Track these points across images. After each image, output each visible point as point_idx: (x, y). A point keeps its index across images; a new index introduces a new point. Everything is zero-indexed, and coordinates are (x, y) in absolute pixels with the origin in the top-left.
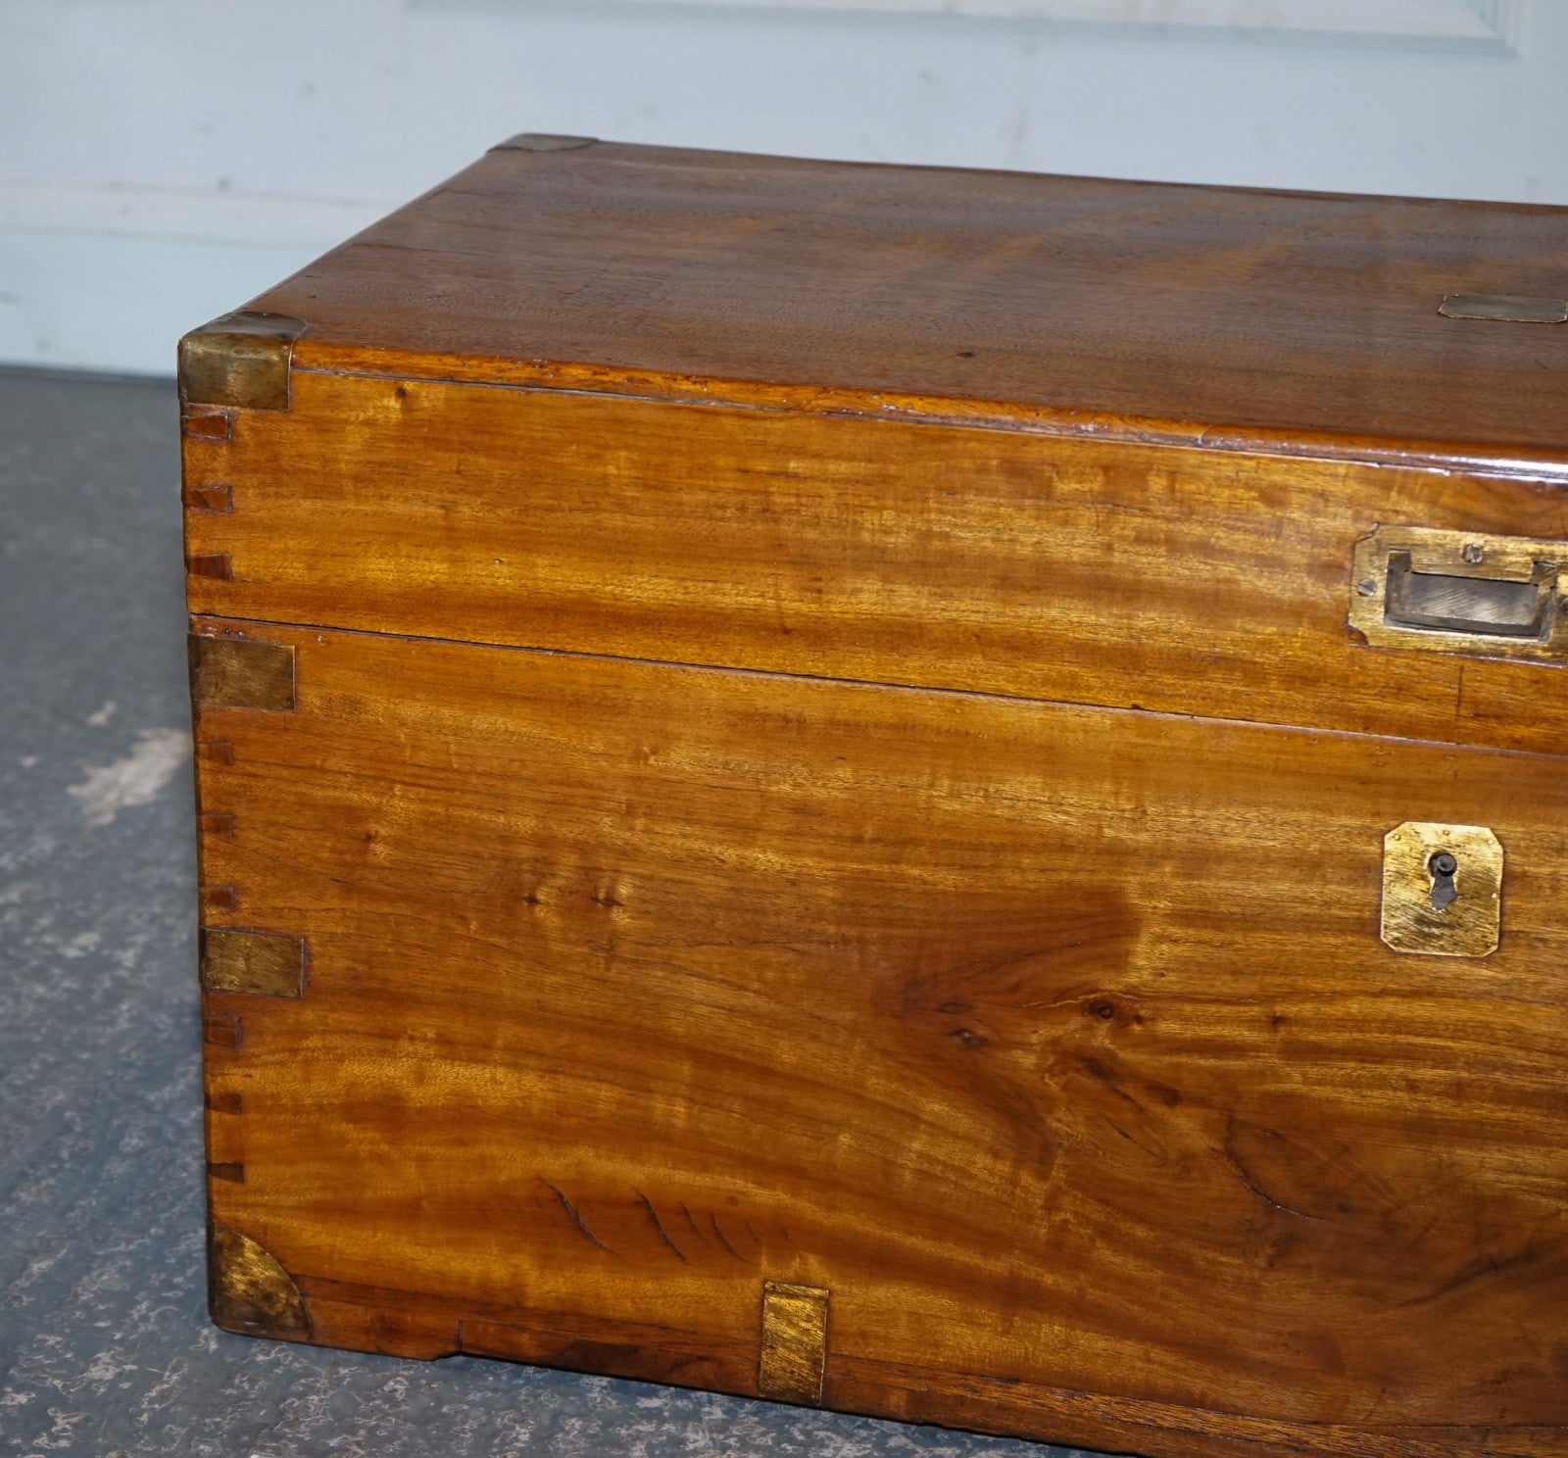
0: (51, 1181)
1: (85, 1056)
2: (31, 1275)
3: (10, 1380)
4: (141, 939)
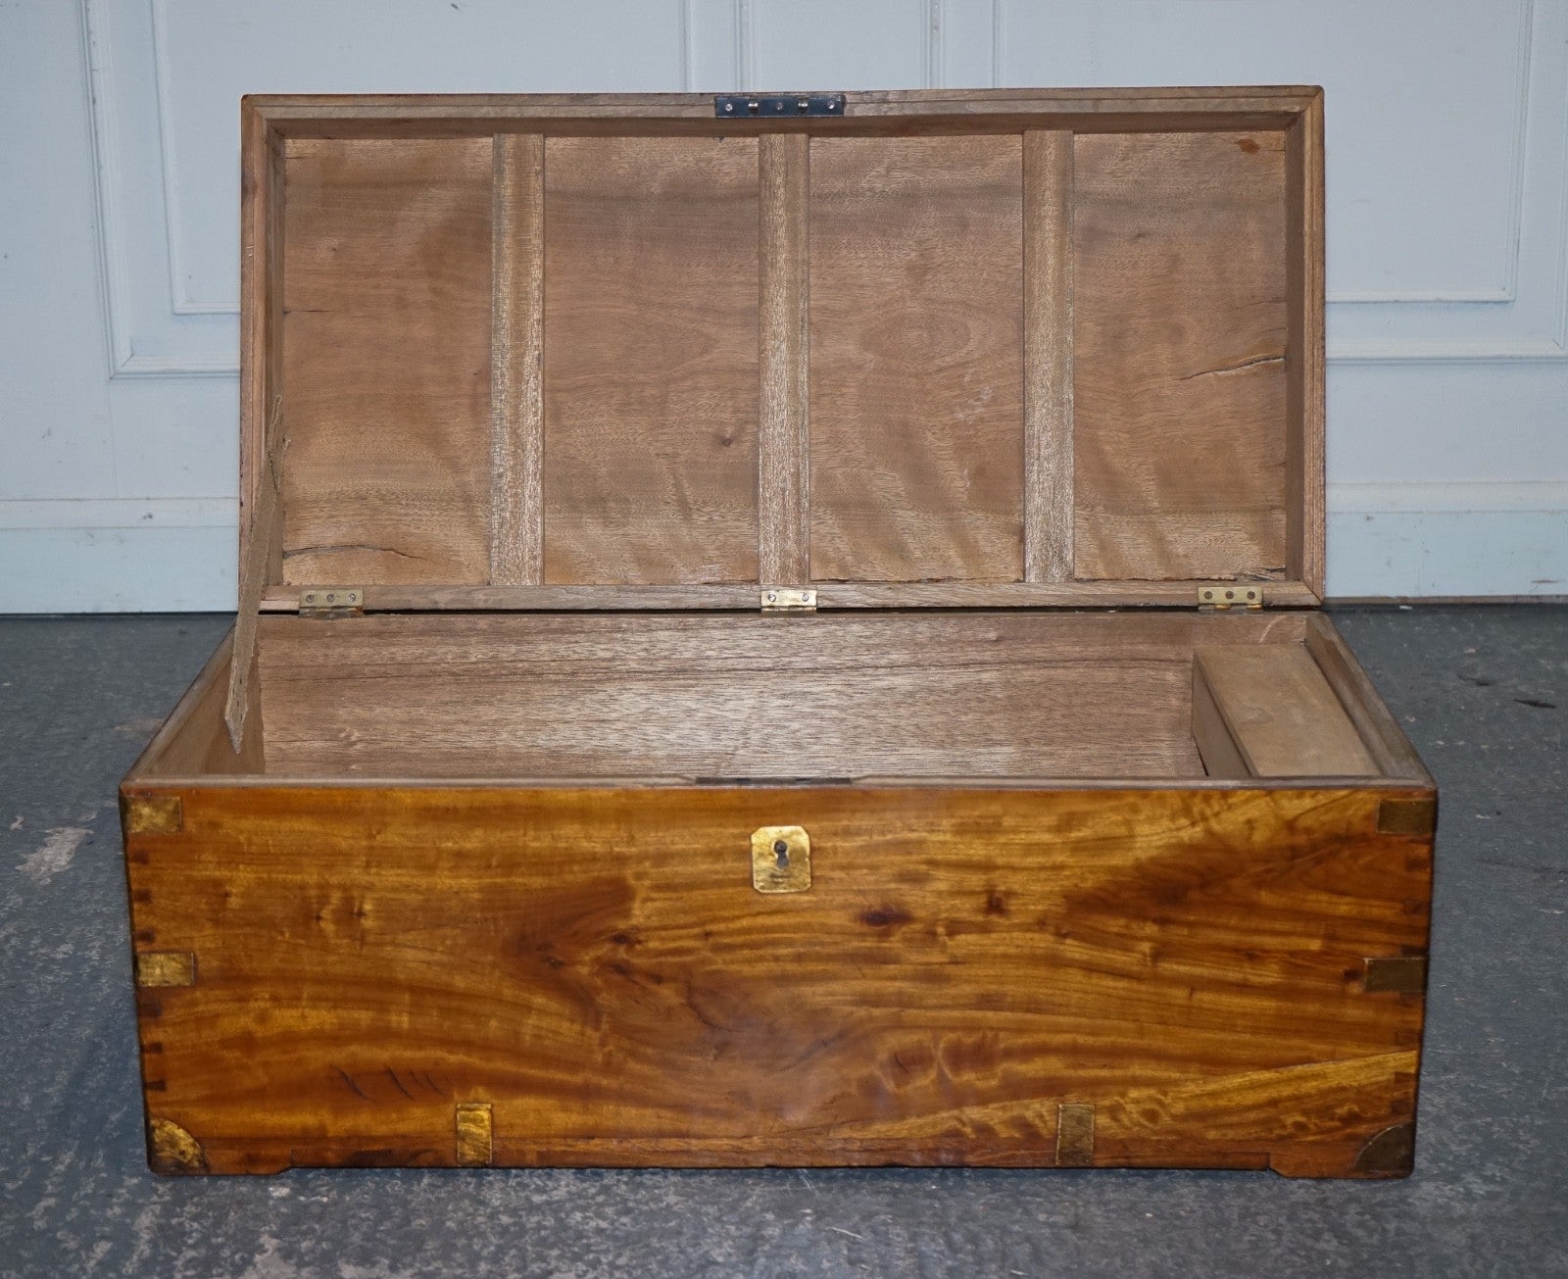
0: (102, 1074)
1: (92, 1009)
2: (112, 1123)
3: (124, 1173)
4: (97, 944)
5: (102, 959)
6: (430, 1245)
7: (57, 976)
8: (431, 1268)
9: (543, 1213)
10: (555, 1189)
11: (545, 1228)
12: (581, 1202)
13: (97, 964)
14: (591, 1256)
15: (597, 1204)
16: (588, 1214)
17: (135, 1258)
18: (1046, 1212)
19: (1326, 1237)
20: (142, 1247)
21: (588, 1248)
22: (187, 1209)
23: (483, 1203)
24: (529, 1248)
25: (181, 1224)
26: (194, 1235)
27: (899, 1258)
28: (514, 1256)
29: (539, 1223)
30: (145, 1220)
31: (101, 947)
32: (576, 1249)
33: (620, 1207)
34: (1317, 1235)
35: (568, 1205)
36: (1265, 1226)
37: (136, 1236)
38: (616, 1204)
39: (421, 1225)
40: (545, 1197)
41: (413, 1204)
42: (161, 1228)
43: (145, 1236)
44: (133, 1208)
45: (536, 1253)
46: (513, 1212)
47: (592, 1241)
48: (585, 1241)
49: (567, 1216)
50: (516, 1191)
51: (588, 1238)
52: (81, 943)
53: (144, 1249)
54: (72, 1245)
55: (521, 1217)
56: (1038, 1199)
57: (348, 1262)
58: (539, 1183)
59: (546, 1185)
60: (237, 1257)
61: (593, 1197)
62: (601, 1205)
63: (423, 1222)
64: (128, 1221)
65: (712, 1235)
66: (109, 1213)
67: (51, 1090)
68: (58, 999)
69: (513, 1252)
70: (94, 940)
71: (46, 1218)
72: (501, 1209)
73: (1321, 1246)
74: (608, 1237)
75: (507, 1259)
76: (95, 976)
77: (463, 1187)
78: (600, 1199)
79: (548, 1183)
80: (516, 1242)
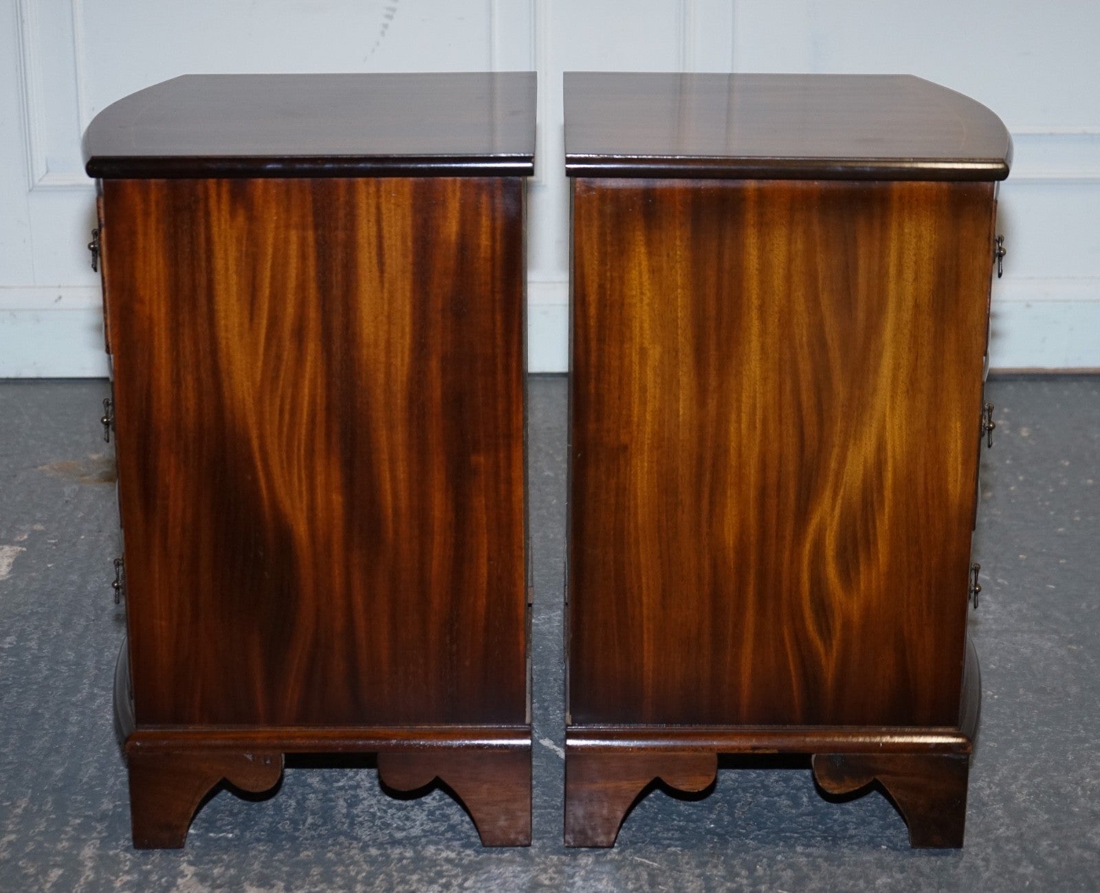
5: (40, 649)
6: (316, 871)
7: (5, 662)
8: (317, 889)
9: (404, 846)
10: (412, 827)
11: (405, 858)
12: (434, 838)
13: (36, 652)
14: (444, 880)
15: (447, 839)
16: (440, 847)
17: (82, 880)
18: (803, 845)
19: (1024, 863)
20: (87, 873)
21: (440, 874)
22: (121, 842)
23: (356, 839)
24: (395, 874)
25: (117, 855)
26: (128, 863)
27: (688, 882)
28: (382, 880)
29: (401, 854)
30: (88, 851)
31: (39, 638)
32: (432, 874)
33: (464, 841)
34: (1018, 862)
35: (423, 840)
36: (977, 855)
37: (81, 864)
38: (462, 839)
39: (308, 856)
40: (404, 834)
41: (301, 839)
42: (101, 857)
43: (90, 864)
44: (78, 842)
45: (400, 877)
46: (381, 846)
47: (444, 868)
48: (438, 868)
49: (423, 848)
50: (381, 829)
51: (442, 866)
52: (22, 636)
53: (89, 874)
54: (32, 871)
55: (386, 849)
56: (796, 835)
57: (251, 885)
58: (399, 823)
59: (405, 825)
60: (163, 880)
61: (443, 834)
62: (449, 840)
63: (310, 853)
64: (75, 852)
65: (539, 864)
66: (59, 846)
67: (6, 750)
68: (7, 679)
69: (382, 877)
70: (33, 633)
71: (10, 850)
72: (371, 843)
73: (1021, 870)
74: (457, 866)
75: (378, 882)
76: (36, 660)
77: (339, 827)
78: (449, 835)
79: (406, 822)
80: (384, 869)
